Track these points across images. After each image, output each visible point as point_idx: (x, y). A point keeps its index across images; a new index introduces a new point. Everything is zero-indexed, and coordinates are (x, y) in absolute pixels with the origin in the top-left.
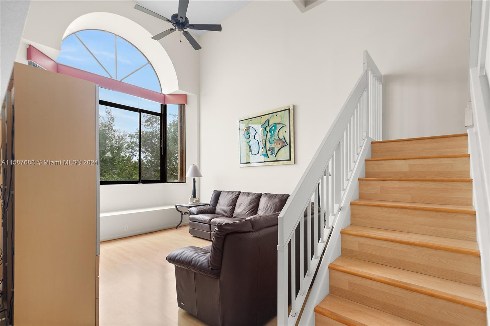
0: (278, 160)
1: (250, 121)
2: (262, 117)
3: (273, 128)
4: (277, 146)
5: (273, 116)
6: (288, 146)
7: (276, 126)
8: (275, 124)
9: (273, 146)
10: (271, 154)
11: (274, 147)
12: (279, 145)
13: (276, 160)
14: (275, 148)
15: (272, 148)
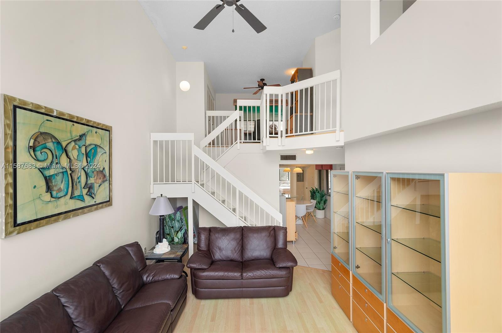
0: (97, 203)
1: (47, 120)
2: (73, 125)
3: (93, 151)
4: (97, 180)
5: (91, 132)
6: (108, 181)
7: (97, 150)
8: (96, 145)
9: (91, 181)
10: (89, 195)
11: (94, 182)
12: (99, 179)
13: (95, 203)
14: (95, 184)
15: (91, 183)
